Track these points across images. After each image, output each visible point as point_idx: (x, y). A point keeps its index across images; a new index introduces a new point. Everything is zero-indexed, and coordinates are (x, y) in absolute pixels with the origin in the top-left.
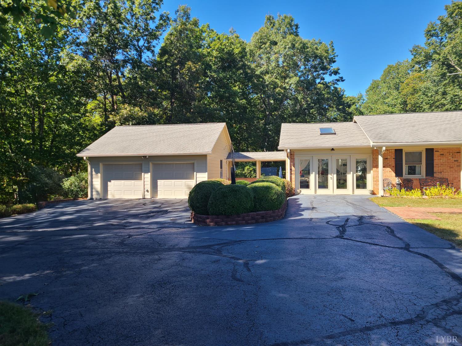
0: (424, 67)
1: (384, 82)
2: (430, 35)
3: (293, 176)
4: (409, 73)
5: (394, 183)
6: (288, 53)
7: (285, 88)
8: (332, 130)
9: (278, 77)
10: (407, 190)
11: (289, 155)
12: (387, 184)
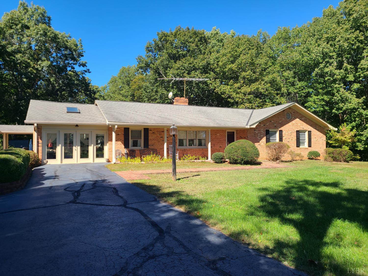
0: (145, 71)
1: (120, 79)
2: (148, 50)
3: (40, 148)
4: (136, 75)
5: (123, 153)
6: (40, 39)
7: (37, 69)
8: (77, 109)
9: (30, 58)
10: (132, 158)
11: (36, 129)
12: (118, 153)
